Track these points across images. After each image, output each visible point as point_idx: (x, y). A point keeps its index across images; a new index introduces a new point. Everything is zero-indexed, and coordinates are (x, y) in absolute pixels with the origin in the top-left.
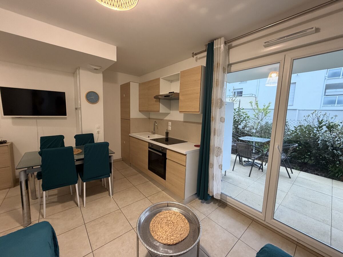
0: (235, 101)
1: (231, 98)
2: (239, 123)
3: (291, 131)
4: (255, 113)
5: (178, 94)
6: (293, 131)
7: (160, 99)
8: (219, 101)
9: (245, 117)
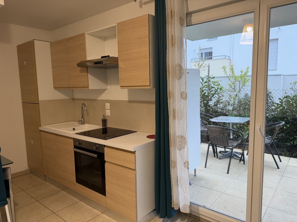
0: (203, 66)
1: (198, 63)
2: (210, 98)
3: (276, 105)
4: (230, 83)
5: (116, 60)
6: (278, 104)
7: (87, 67)
8: (177, 68)
9: (216, 89)
